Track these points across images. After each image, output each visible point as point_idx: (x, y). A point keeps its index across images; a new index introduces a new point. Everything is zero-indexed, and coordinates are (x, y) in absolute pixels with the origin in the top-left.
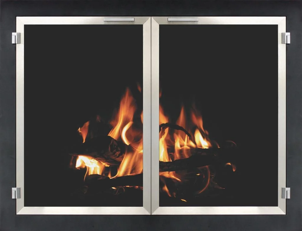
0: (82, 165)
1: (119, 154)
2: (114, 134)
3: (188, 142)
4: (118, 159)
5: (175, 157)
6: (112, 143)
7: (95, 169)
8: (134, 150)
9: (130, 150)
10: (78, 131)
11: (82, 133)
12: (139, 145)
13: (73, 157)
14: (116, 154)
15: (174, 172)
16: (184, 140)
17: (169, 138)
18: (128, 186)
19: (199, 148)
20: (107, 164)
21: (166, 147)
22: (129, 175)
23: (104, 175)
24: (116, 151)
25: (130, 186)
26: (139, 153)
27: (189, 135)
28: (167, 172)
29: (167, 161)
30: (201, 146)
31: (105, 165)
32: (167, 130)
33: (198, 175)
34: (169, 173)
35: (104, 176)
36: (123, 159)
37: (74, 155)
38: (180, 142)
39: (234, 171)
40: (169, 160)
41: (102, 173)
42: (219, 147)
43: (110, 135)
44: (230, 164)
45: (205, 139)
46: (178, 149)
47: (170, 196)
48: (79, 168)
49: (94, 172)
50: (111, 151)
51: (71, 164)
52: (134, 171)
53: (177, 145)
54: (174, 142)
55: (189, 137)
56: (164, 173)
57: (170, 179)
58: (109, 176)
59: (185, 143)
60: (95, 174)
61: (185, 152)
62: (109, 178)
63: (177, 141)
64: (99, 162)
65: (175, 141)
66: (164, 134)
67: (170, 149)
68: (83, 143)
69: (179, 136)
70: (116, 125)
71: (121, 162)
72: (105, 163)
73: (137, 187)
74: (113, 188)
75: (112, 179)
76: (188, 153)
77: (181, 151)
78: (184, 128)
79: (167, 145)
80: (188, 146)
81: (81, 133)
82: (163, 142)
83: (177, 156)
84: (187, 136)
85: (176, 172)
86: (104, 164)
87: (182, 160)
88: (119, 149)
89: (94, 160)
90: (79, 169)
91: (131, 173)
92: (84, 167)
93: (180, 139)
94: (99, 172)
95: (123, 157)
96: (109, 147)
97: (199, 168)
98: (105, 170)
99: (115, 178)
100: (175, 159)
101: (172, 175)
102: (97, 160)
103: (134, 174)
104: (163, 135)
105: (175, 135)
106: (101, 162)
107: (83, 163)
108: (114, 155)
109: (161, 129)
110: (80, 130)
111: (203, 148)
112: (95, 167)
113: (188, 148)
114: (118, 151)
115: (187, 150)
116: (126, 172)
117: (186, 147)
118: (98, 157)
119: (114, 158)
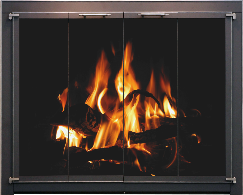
0: (62, 136)
1: (95, 124)
2: (90, 102)
3: (157, 111)
4: (94, 130)
5: (146, 127)
6: (88, 111)
7: (73, 140)
8: (109, 119)
9: (105, 119)
10: (58, 99)
11: (62, 100)
12: (113, 114)
13: (53, 127)
14: (92, 124)
15: (145, 144)
16: (154, 109)
17: (140, 106)
18: (103, 160)
19: (167, 118)
20: (85, 135)
21: (138, 116)
22: (104, 147)
23: (81, 147)
24: (92, 120)
25: (105, 160)
26: (113, 122)
27: (158, 103)
28: (139, 144)
29: (138, 132)
30: (169, 115)
31: (82, 137)
32: (138, 97)
33: (167, 147)
34: (140, 145)
35: (81, 149)
36: (98, 130)
37: (55, 125)
38: (150, 111)
39: (199, 143)
40: (140, 130)
41: (80, 146)
42: (185, 117)
43: (87, 103)
44: (195, 135)
45: (173, 108)
46: (148, 118)
47: (141, 171)
48: (59, 139)
49: (72, 144)
50: (88, 121)
51: (52, 135)
52: (108, 143)
53: (148, 114)
54: (145, 111)
55: (158, 105)
56: (135, 145)
57: (141, 152)
58: (86, 149)
59: (155, 112)
60: (73, 146)
61: (154, 121)
62: (86, 151)
63: (147, 110)
64: (77, 133)
65: (146, 109)
66: (136, 101)
67: (141, 119)
68: (63, 111)
69: (150, 104)
70: (92, 92)
71: (97, 132)
72: (83, 134)
73: (111, 160)
74: (90, 162)
75: (88, 152)
76: (157, 123)
77: (151, 121)
78: (154, 95)
79: (139, 115)
80: (157, 115)
81: (60, 100)
82: (134, 111)
83: (148, 126)
84: (156, 103)
85: (147, 144)
86: (81, 135)
87: (152, 131)
88: (95, 118)
89: (72, 131)
90: (59, 141)
91: (106, 145)
92: (63, 138)
93: (150, 107)
94: (77, 145)
95: (99, 128)
96: (86, 117)
97: (168, 140)
98: (83, 142)
99: (91, 150)
100: (146, 130)
101: (143, 147)
102: (75, 131)
103: (108, 146)
104: (135, 103)
105: (146, 102)
106: (79, 133)
107: (63, 134)
108: (90, 126)
109: (133, 96)
110: (60, 97)
111: (171, 117)
112: (74, 138)
113: (157, 117)
114: (94, 120)
115: (157, 119)
116: (101, 144)
117: (155, 116)
118: (76, 127)
119: (90, 128)
